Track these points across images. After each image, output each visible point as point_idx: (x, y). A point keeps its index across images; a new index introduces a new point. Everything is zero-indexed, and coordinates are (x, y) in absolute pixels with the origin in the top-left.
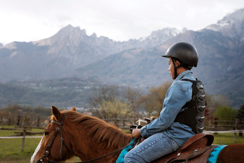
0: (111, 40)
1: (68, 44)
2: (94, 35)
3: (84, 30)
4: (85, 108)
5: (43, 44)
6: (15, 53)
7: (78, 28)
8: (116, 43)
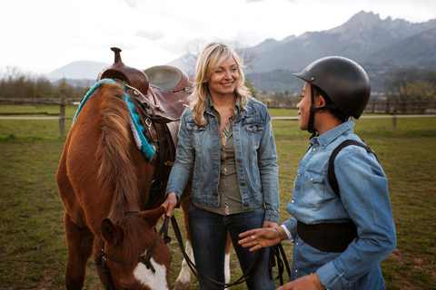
0: (408, 22)
1: (360, 30)
2: (389, 18)
3: (378, 15)
4: (380, 92)
5: (335, 32)
6: (307, 43)
7: (371, 13)
8: (413, 25)
